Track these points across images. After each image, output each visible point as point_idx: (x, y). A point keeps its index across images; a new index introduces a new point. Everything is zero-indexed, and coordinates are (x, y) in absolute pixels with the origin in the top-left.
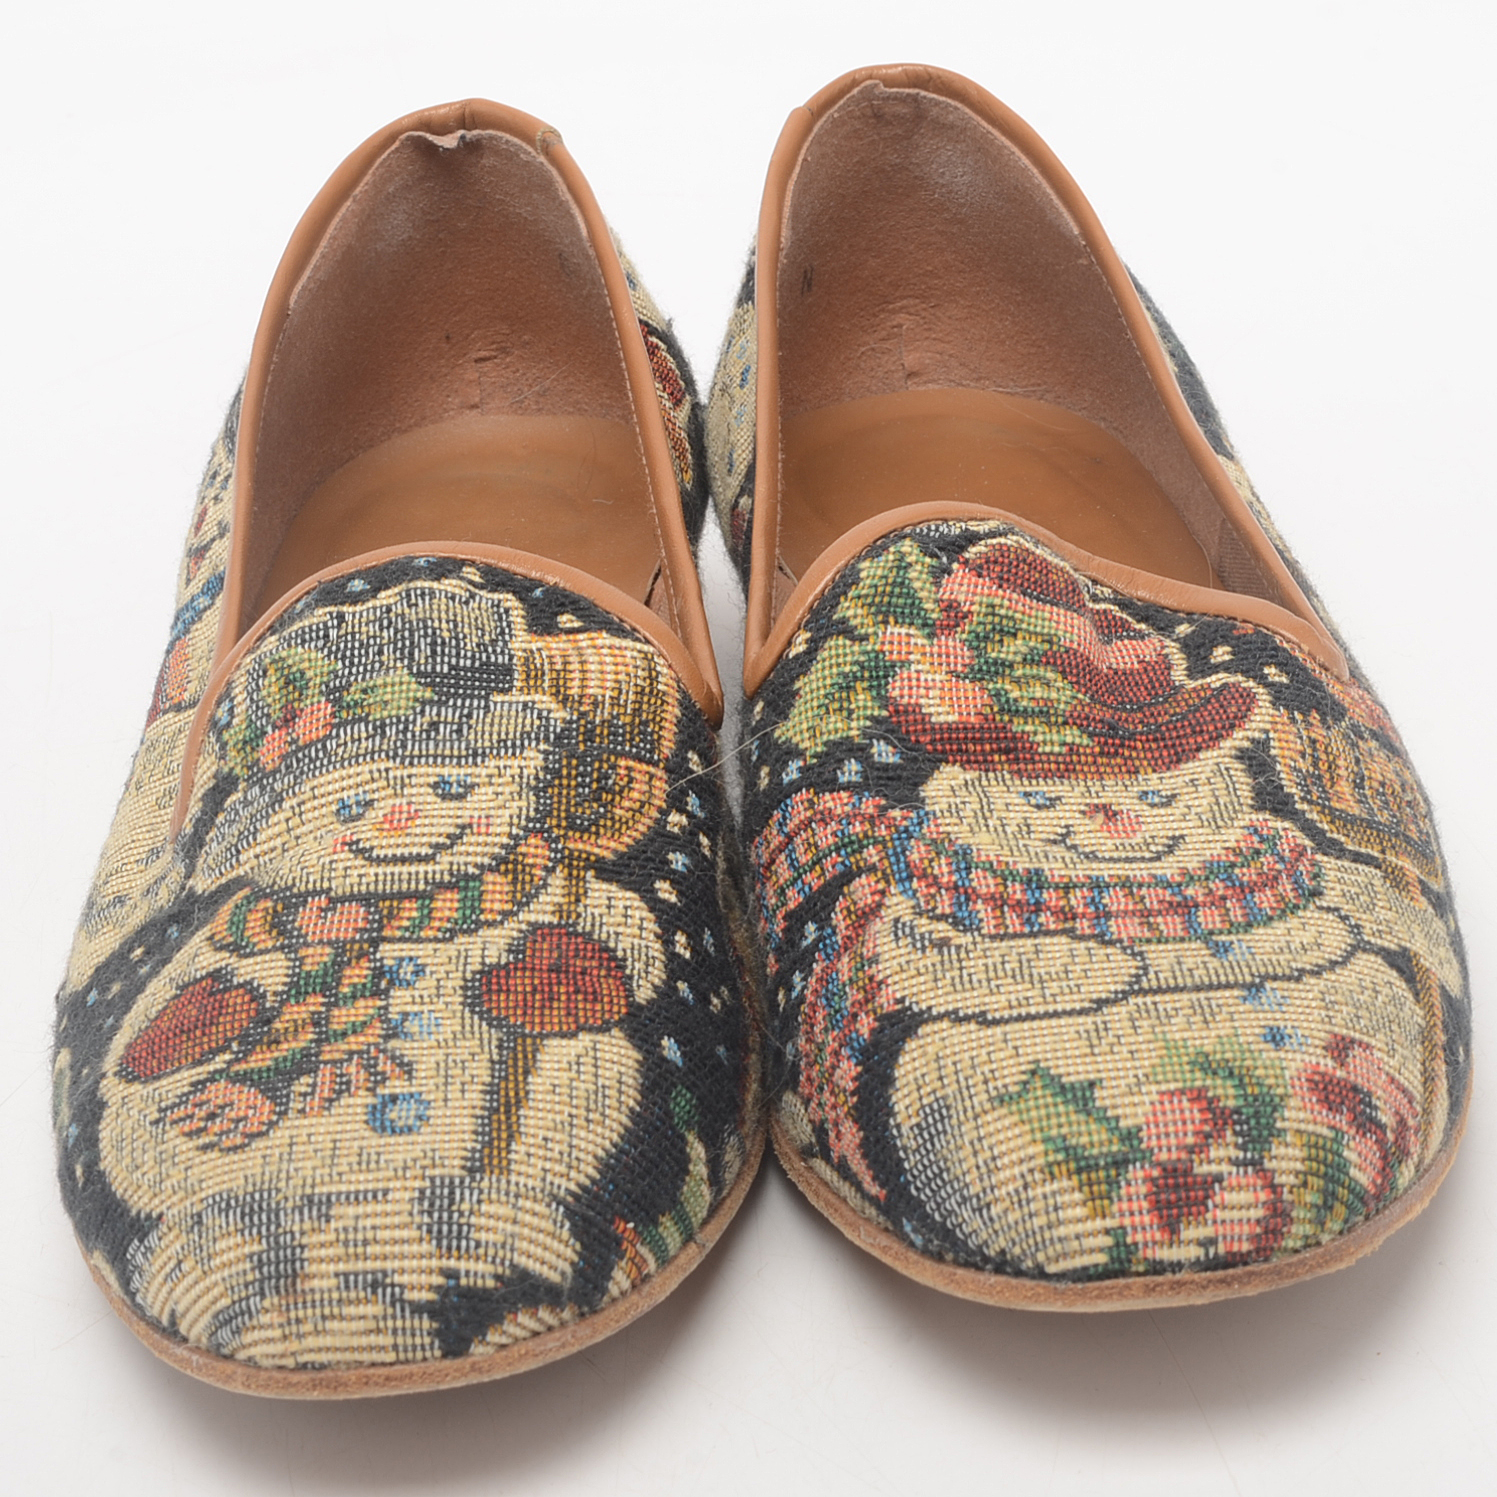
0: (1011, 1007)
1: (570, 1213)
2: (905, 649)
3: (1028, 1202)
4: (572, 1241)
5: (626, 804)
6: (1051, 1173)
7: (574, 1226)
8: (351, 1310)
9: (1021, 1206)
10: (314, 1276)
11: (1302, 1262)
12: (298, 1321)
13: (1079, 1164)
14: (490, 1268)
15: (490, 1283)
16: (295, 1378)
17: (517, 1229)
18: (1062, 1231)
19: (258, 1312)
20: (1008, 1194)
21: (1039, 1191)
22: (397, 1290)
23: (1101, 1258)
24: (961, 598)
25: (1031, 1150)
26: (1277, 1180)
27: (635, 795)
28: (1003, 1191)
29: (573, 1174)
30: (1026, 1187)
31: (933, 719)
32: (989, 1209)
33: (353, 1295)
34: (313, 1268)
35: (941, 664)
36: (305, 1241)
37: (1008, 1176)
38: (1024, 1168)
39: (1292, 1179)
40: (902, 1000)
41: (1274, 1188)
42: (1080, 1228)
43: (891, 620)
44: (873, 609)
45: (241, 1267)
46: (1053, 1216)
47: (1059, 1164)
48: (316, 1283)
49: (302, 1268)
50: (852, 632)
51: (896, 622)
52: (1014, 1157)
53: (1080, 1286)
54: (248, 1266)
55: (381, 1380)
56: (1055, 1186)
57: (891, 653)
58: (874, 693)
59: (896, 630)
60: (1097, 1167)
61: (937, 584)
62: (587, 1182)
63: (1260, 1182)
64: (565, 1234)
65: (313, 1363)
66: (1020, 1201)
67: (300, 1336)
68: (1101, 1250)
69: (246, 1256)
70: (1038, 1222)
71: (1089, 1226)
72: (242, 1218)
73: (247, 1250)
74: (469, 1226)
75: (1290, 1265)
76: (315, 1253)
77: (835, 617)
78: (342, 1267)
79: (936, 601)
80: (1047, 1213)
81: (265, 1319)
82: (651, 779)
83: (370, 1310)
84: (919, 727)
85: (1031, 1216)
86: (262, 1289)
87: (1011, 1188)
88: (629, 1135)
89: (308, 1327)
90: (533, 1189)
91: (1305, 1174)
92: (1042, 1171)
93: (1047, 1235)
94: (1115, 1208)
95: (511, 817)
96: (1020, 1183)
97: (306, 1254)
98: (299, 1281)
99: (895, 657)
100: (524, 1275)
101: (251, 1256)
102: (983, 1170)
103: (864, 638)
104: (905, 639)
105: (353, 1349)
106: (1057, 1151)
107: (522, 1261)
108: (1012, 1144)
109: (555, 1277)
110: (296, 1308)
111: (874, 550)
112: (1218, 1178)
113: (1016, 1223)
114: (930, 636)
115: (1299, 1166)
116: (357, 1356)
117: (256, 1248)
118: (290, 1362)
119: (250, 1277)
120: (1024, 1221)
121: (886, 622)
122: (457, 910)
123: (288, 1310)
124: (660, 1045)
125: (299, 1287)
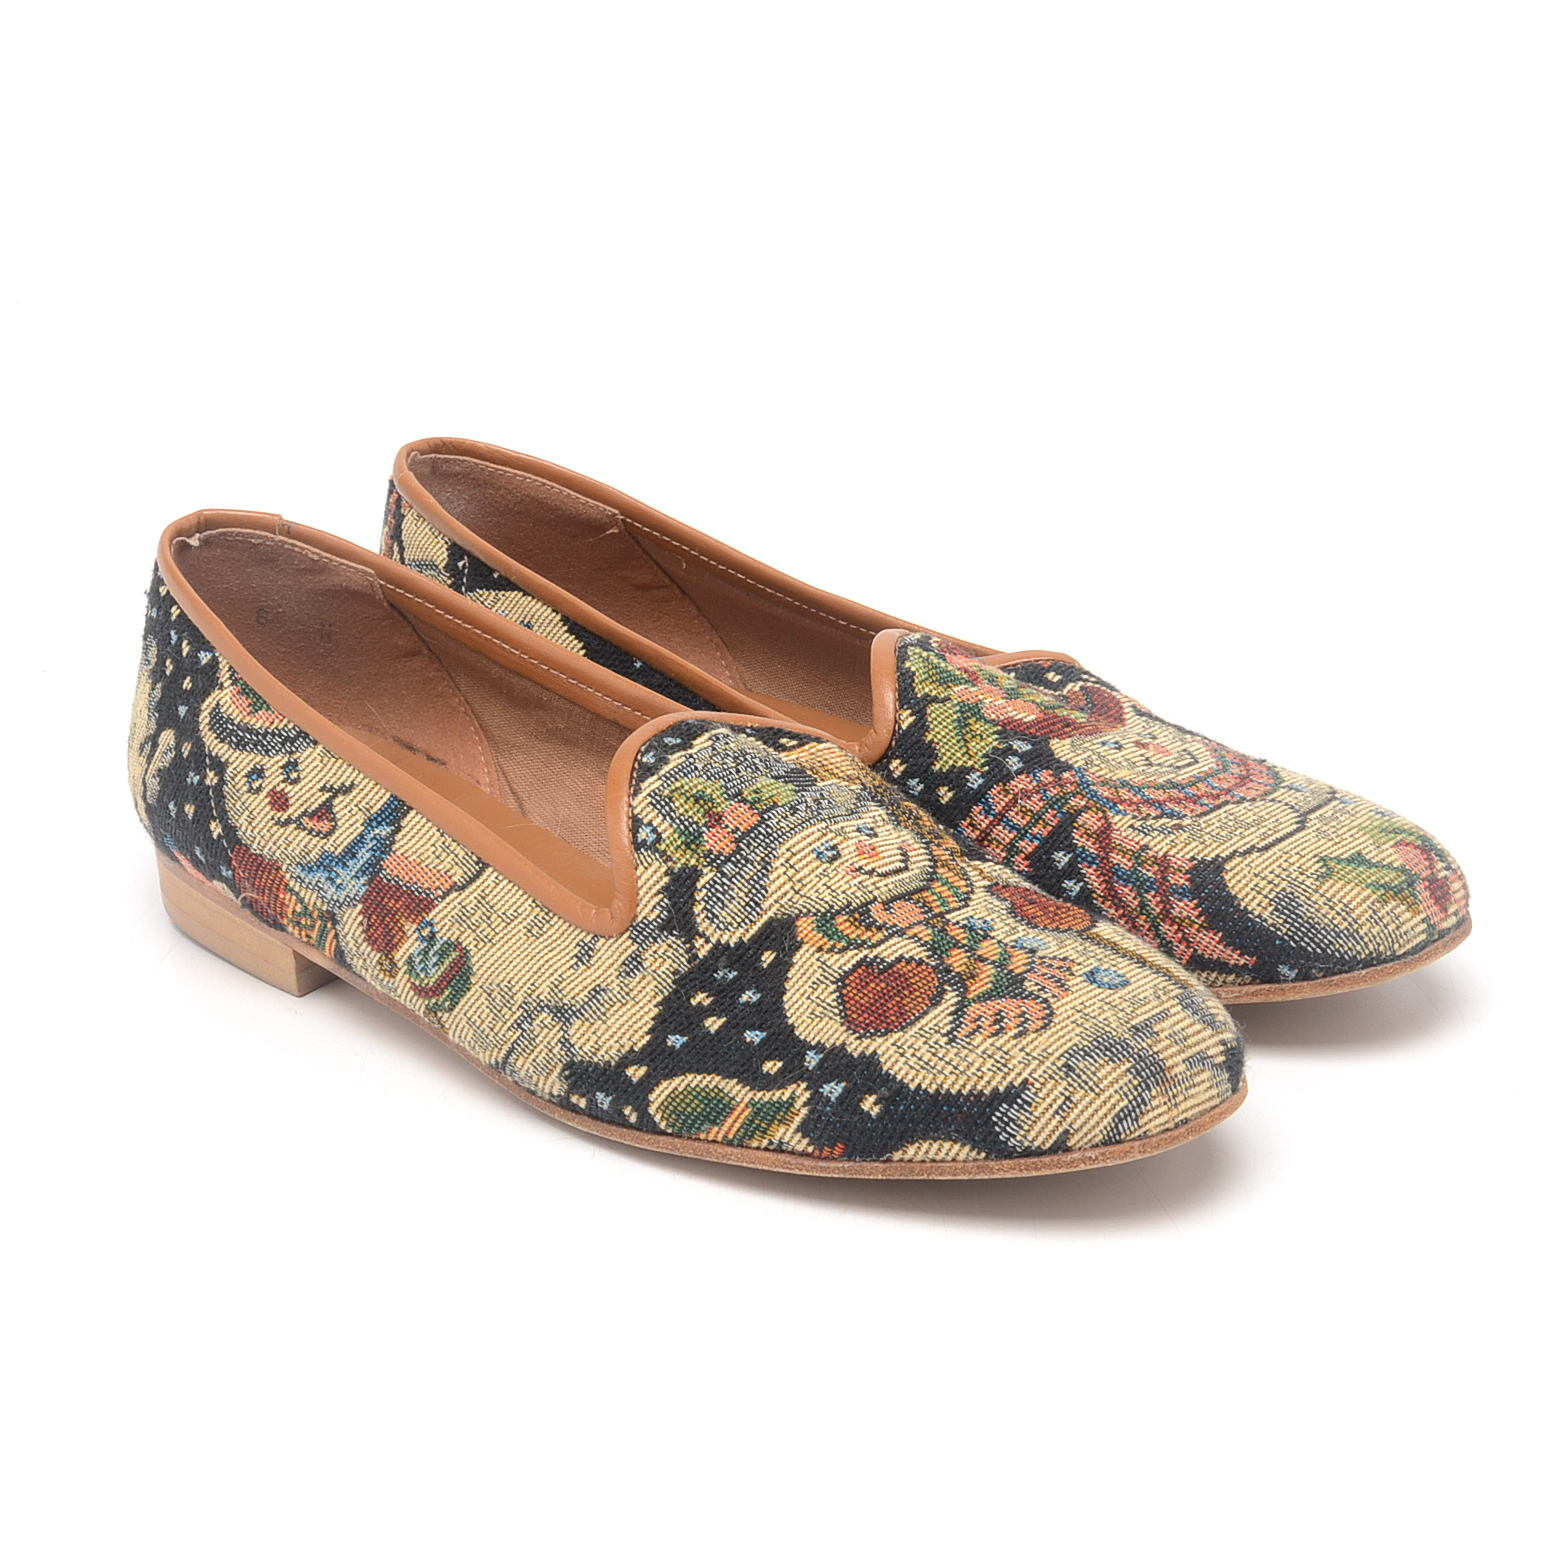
3: (1380, 919)
6: (1384, 900)
8: (1197, 1079)
9: (1377, 924)
10: (1173, 1067)
12: (1174, 1096)
13: (1391, 892)
16: (1176, 1133)
18: (1404, 929)
19: (1150, 1100)
20: (1367, 920)
21: (1383, 911)
22: (1211, 1059)
23: (1423, 937)
25: (1365, 894)
28: (1363, 918)
30: (1375, 912)
32: (1358, 933)
33: (1196, 1070)
34: (1169, 1063)
36: (1155, 1049)
37: (1361, 911)
38: (1368, 903)
42: (1412, 923)
45: (1126, 1079)
46: (1397, 922)
47: (1384, 895)
48: (1176, 1070)
49: (1164, 1064)
52: (1358, 900)
53: (1417, 956)
54: (1131, 1076)
55: (1218, 1116)
56: (1390, 906)
60: (1403, 890)
65: (1182, 1121)
66: (1376, 922)
67: (1176, 1105)
68: (1423, 932)
69: (1126, 1072)
70: (1392, 927)
71: (1415, 921)
72: (1105, 1055)
73: (1123, 1068)
76: (1166, 1054)
78: (1183, 1056)
80: (1393, 922)
81: (1155, 1103)
83: (1205, 1076)
85: (1386, 927)
86: (1148, 1086)
87: (1367, 916)
89: (1181, 1098)
92: (1379, 902)
93: (1398, 933)
94: (1421, 907)
96: (1370, 912)
97: (1161, 1057)
98: (1166, 1072)
101: (1128, 1070)
102: (1344, 914)
105: (1198, 1105)
106: (1378, 889)
108: (1352, 894)
110: (1171, 1090)
113: (1378, 933)
116: (1201, 1108)
117: (1128, 1065)
118: (1171, 1125)
119: (1135, 1082)
120: (1382, 931)
123: (1167, 1092)
125: (1168, 1076)
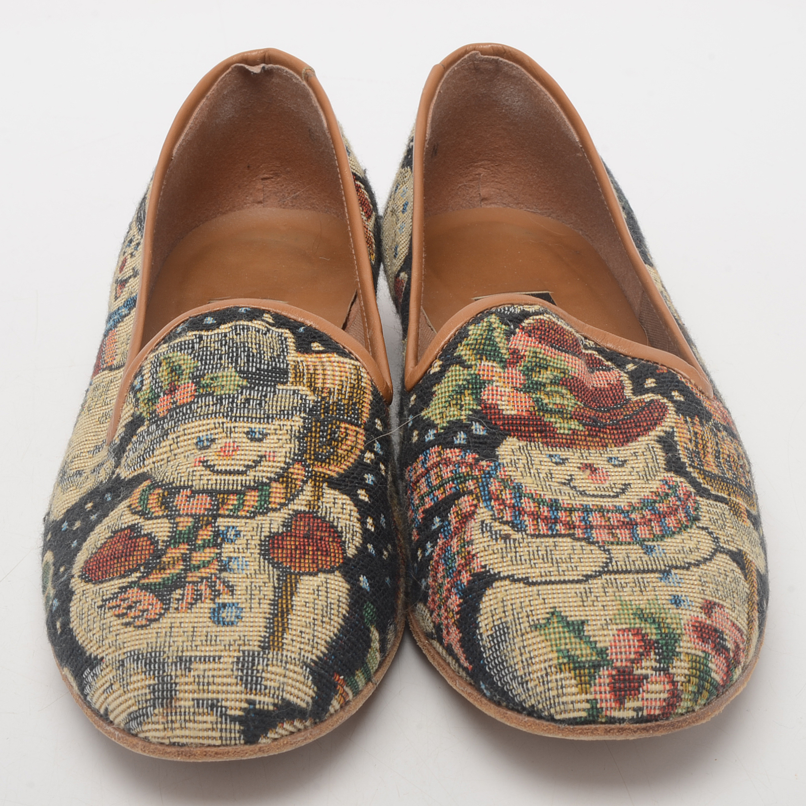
0: (541, 576)
1: (312, 672)
2: (490, 374)
3: (548, 683)
4: (313, 686)
5: (344, 447)
6: (560, 669)
7: (314, 678)
8: (200, 718)
9: (544, 684)
10: (182, 699)
11: (685, 721)
12: (172, 722)
13: (574, 664)
14: (271, 700)
15: (271, 708)
16: (169, 750)
17: (286, 680)
18: (564, 699)
19: (152, 715)
20: (538, 677)
21: (554, 677)
22: (224, 709)
23: (584, 714)
24: (520, 348)
25: (550, 656)
26: (675, 679)
27: (349, 443)
28: (535, 676)
29: (314, 651)
30: (547, 674)
31: (504, 413)
32: (527, 684)
33: (201, 710)
34: (181, 695)
35: (508, 383)
36: (177, 681)
37: (538, 668)
38: (547, 664)
39: (683, 679)
40: (485, 566)
41: (673, 683)
42: (574, 698)
43: (484, 358)
44: (475, 352)
45: (144, 691)
46: (560, 691)
47: (565, 664)
48: (182, 703)
49: (176, 695)
50: (463, 363)
51: (487, 359)
52: (542, 658)
53: (572, 727)
54: (147, 691)
55: (213, 754)
56: (562, 675)
57: (483, 375)
58: (474, 397)
59: (486, 363)
60: (584, 667)
61: (508, 340)
62: (322, 655)
63: (666, 680)
64: (310, 683)
65: (178, 743)
66: (543, 682)
67: (172, 729)
68: (584, 710)
69: (146, 686)
70: (552, 693)
71: (579, 697)
72: (145, 666)
73: (147, 683)
74: (262, 678)
75: (678, 722)
76: (182, 688)
77: (455, 354)
78: (196, 696)
79: (507, 349)
80: (557, 689)
81: (154, 719)
82: (357, 434)
83: (209, 718)
84: (497, 416)
85: (549, 690)
86: (154, 704)
87: (539, 674)
88: (343, 630)
89: (177, 725)
90: (295, 659)
91: (689, 676)
92: (556, 667)
93: (557, 700)
94: (592, 689)
95: (286, 453)
96: (544, 672)
97: (178, 688)
98: (173, 701)
99: (485, 378)
100: (288, 704)
101: (149, 686)
102: (525, 663)
103: (470, 367)
104: (490, 369)
105: (200, 738)
106: (564, 657)
107: (287, 696)
108: (541, 652)
109: (303, 705)
110: (172, 715)
111: (476, 320)
112: (646, 677)
113: (541, 693)
114: (504, 367)
115: (686, 672)
116: (201, 741)
117: (152, 682)
118: (167, 741)
119: (148, 697)
120: (545, 692)
121: (481, 359)
122: (257, 501)
123: (167, 716)
124: (359, 580)
125: (173, 705)
